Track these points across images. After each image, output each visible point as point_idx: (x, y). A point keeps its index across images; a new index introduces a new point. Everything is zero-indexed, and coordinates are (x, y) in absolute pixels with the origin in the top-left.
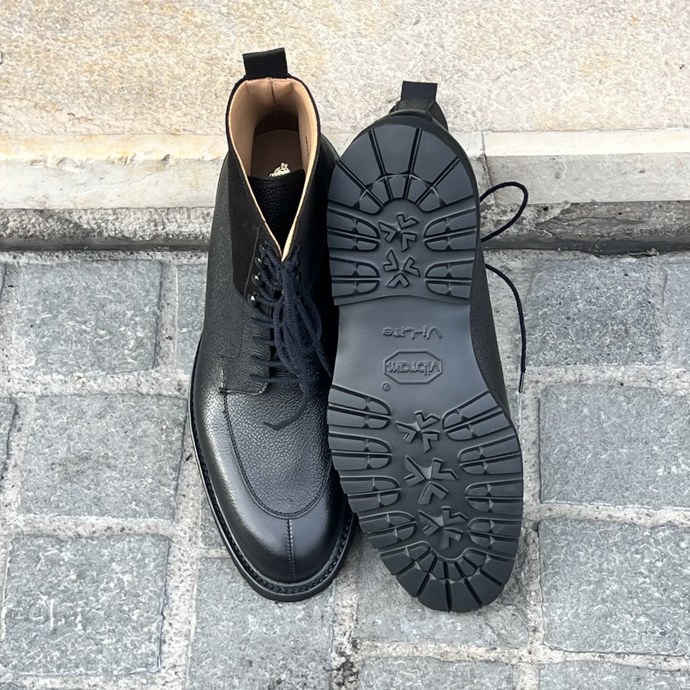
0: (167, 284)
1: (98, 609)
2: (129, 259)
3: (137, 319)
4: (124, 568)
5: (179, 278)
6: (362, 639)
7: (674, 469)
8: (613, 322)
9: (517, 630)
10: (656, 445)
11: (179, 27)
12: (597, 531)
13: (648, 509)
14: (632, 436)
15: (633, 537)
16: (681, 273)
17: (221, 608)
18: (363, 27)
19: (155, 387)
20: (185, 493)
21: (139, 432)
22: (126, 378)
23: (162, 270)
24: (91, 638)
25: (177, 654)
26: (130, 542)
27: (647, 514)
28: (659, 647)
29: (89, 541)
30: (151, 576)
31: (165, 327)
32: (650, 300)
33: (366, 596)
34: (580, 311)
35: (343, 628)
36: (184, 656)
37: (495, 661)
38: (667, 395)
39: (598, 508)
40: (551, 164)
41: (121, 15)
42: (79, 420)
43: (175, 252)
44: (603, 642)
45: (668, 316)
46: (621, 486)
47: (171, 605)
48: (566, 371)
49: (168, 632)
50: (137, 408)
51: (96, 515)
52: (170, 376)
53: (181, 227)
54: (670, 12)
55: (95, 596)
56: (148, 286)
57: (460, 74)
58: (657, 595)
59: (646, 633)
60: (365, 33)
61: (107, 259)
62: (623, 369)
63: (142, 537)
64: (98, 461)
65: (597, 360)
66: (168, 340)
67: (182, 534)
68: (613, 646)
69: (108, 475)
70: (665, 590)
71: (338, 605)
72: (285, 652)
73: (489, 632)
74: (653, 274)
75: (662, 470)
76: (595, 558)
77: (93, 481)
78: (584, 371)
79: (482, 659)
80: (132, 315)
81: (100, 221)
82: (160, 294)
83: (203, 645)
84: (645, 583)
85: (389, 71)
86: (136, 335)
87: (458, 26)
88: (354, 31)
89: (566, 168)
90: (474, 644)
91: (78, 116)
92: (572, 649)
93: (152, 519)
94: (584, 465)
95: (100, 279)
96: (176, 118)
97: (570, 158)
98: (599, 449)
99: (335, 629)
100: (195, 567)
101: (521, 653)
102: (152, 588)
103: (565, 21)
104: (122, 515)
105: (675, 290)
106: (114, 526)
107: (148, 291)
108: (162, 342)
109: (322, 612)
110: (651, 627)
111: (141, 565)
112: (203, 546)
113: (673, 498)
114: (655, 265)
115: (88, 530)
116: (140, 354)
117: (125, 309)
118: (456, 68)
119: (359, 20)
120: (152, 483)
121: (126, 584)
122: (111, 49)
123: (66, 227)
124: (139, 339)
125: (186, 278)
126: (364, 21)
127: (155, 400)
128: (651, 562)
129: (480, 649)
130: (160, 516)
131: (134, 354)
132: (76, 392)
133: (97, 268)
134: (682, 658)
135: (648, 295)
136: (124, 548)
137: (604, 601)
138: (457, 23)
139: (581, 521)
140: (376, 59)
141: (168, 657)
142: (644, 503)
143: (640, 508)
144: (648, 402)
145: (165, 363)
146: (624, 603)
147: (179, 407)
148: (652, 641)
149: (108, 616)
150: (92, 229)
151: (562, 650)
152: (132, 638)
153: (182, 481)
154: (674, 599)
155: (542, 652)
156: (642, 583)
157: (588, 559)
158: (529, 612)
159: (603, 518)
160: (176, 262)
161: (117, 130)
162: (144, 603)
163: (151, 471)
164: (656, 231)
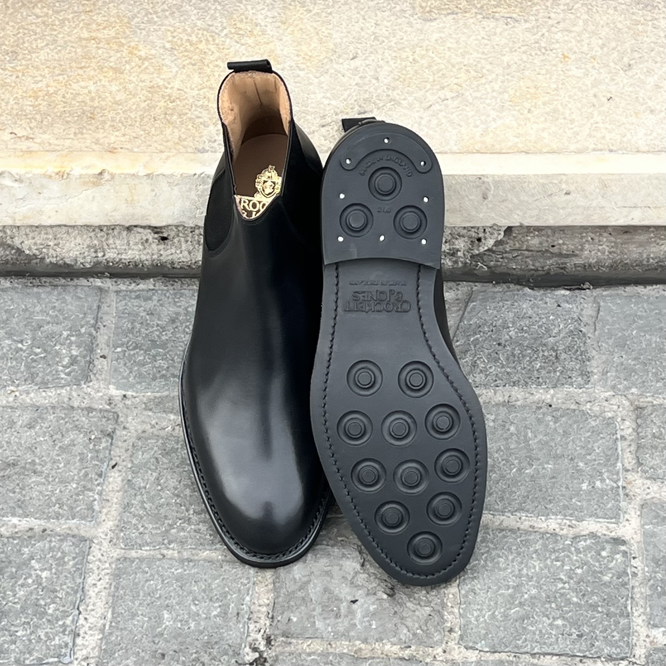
0: (104, 308)
1: (15, 603)
2: (69, 285)
3: (73, 339)
4: (43, 565)
5: (117, 303)
6: (276, 636)
7: (598, 484)
8: (544, 348)
9: (433, 630)
10: (582, 461)
11: (124, 60)
12: (519, 540)
13: (570, 520)
14: (558, 452)
15: (554, 545)
16: (614, 305)
17: (137, 604)
18: (302, 61)
19: (86, 401)
20: (108, 498)
21: (67, 441)
22: (58, 392)
23: (101, 295)
24: (6, 630)
25: (91, 647)
26: (51, 541)
27: (569, 526)
28: (575, 649)
29: (11, 540)
30: (70, 573)
31: (100, 346)
32: (582, 329)
33: (282, 595)
34: (511, 338)
35: (258, 625)
36: (97, 649)
37: (409, 659)
38: (594, 416)
39: (520, 518)
40: (478, 183)
41: (68, 48)
42: (9, 430)
43: (115, 280)
44: (520, 642)
45: (600, 344)
46: (544, 498)
47: (87, 600)
48: (495, 393)
49: (83, 626)
50: (67, 420)
51: (19, 516)
52: (101, 392)
53: (121, 254)
54: (600, 51)
55: (13, 591)
56: (86, 309)
57: (393, 103)
58: (575, 599)
59: (563, 634)
60: (304, 66)
61: (47, 284)
62: (552, 391)
63: (64, 538)
64: (24, 468)
65: (527, 383)
66: (102, 359)
67: (103, 537)
68: (529, 647)
69: (34, 479)
70: (584, 595)
71: (254, 603)
72: (199, 646)
73: (405, 631)
74: (586, 305)
75: (586, 484)
76: (515, 564)
77: (18, 485)
78: (513, 393)
79: (396, 656)
80: (68, 335)
81: (42, 247)
82: (97, 317)
83: (117, 638)
84: (563, 588)
85: (324, 99)
86: (70, 353)
87: (394, 61)
88: (293, 64)
89: (493, 188)
90: (390, 641)
91: (19, 135)
92: (487, 649)
93: (74, 521)
94: (509, 479)
95: (39, 302)
96: (113, 138)
97: (496, 177)
98: (524, 464)
99: (250, 626)
100: (114, 566)
101: (435, 652)
102: (69, 585)
103: (498, 58)
104: (45, 517)
105: (608, 320)
106: (36, 527)
107: (85, 314)
108: (95, 360)
109: (238, 609)
110: (568, 629)
111: (61, 562)
112: (123, 547)
113: (596, 510)
114: (588, 297)
115: (10, 530)
116: (74, 370)
117: (62, 329)
118: (389, 98)
119: (298, 55)
120: (77, 488)
121: (44, 580)
122: (56, 78)
123: (8, 253)
124: (73, 357)
125: (124, 302)
126: (303, 56)
127: (85, 412)
128: (571, 569)
129: (395, 647)
130: (83, 518)
131: (67, 371)
132: (8, 405)
133: (37, 292)
134: (598, 660)
135: (580, 325)
136: (44, 547)
137: (521, 604)
138: (392, 59)
139: (502, 530)
140: (312, 90)
141: (82, 650)
142: (567, 514)
143: (562, 519)
144: (575, 422)
145: (97, 379)
146: (542, 607)
147: (109, 419)
148: (568, 643)
149: (23, 610)
150: (34, 255)
151: (477, 649)
152: (46, 630)
153: (107, 487)
154: (593, 603)
155: (457, 651)
156: (560, 589)
157: (508, 565)
158: (446, 613)
159: (526, 528)
160: (115, 288)
161: (57, 148)
162: (61, 599)
163: (76, 478)
164: (590, 265)
